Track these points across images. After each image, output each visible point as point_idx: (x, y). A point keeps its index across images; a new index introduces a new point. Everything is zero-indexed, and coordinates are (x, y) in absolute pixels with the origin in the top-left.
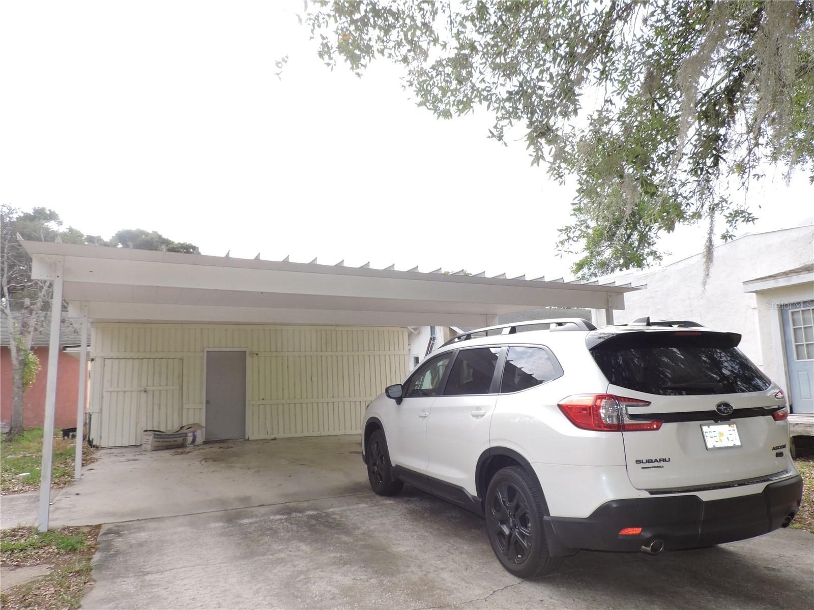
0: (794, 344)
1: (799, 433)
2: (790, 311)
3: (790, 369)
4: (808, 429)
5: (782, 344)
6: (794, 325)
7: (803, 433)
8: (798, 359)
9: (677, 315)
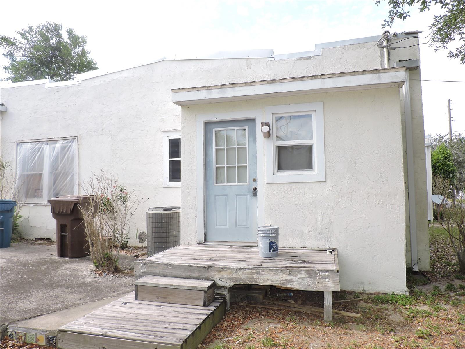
0: (214, 166)
1: (243, 280)
2: (214, 130)
3: (207, 193)
4: (255, 276)
5: (204, 165)
6: (216, 146)
7: (247, 281)
8: (217, 183)
9: (87, 132)
